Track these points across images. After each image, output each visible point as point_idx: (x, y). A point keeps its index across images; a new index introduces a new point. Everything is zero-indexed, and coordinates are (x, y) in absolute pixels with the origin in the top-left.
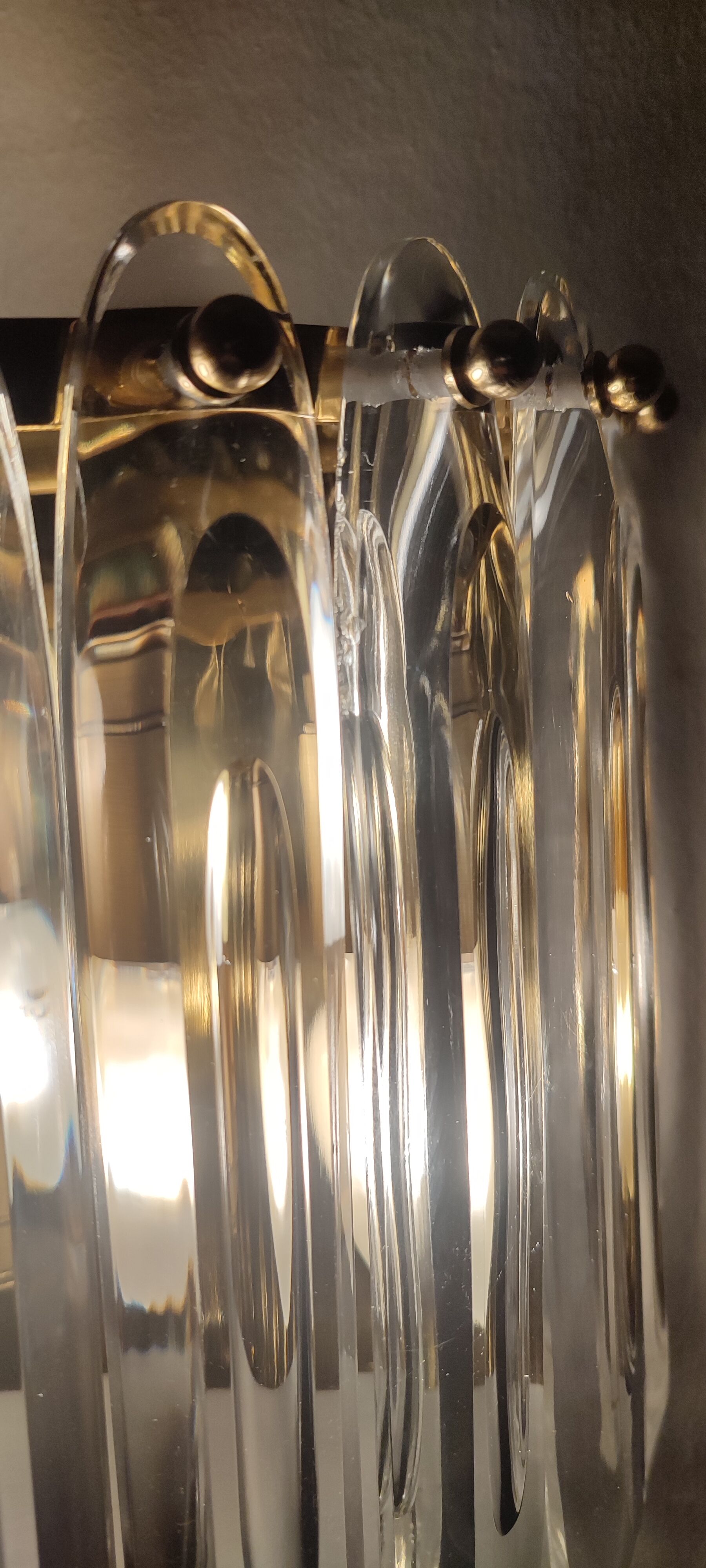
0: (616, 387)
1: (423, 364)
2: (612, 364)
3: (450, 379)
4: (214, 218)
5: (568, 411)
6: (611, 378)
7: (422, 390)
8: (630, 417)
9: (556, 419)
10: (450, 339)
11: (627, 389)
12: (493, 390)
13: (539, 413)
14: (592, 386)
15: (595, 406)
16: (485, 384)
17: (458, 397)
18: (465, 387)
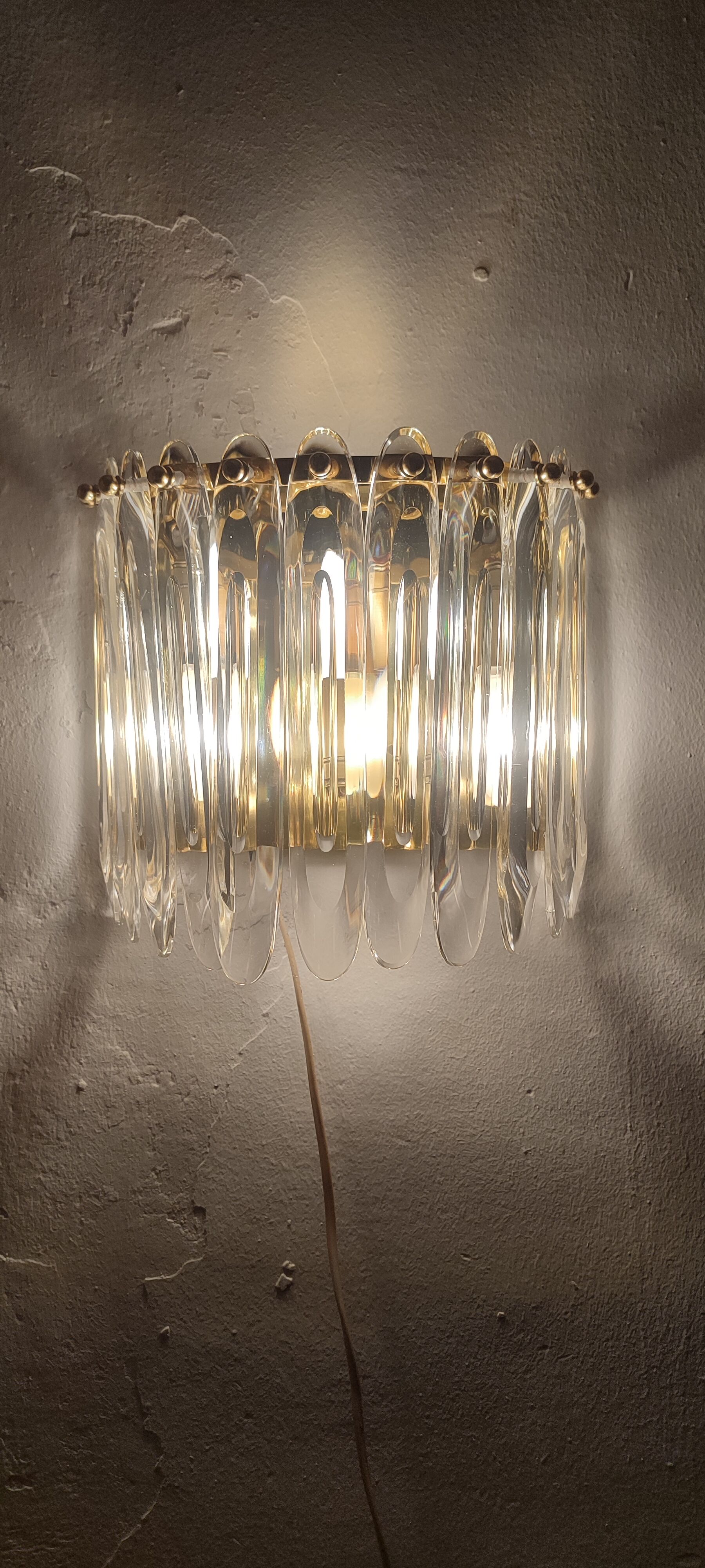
0: (579, 482)
1: (528, 473)
2: (579, 475)
3: (536, 477)
4: (487, 437)
5: (565, 489)
6: (577, 479)
7: (527, 479)
8: (582, 492)
9: (561, 491)
10: (537, 466)
11: (583, 482)
12: (547, 481)
13: (557, 489)
14: (572, 481)
15: (573, 487)
16: (545, 479)
17: (538, 482)
18: (540, 479)
